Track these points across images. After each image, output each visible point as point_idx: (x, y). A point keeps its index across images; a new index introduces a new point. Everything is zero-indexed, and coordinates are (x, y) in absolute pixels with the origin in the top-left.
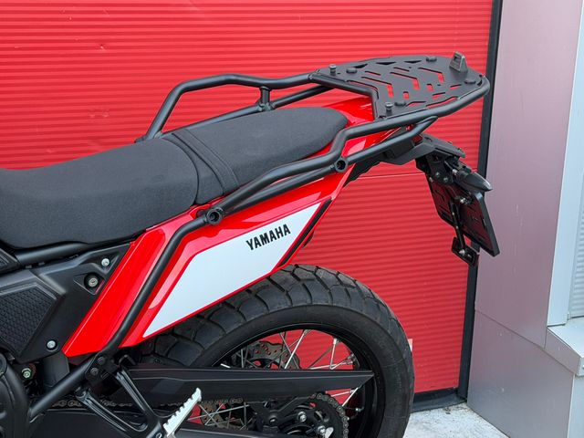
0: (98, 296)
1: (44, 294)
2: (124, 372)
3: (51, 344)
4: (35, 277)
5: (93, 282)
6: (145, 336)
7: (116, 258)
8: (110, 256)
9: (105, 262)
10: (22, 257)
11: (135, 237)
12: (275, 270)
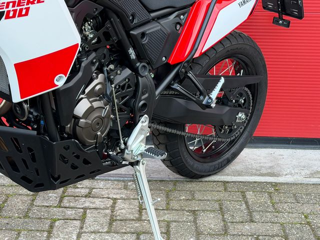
0: (181, 34)
1: (164, 33)
2: (190, 72)
3: (164, 59)
4: (158, 24)
5: (178, 26)
6: (203, 51)
7: (186, 14)
8: (183, 14)
9: (182, 17)
10: (153, 15)
11: (192, 5)
12: (248, 18)
